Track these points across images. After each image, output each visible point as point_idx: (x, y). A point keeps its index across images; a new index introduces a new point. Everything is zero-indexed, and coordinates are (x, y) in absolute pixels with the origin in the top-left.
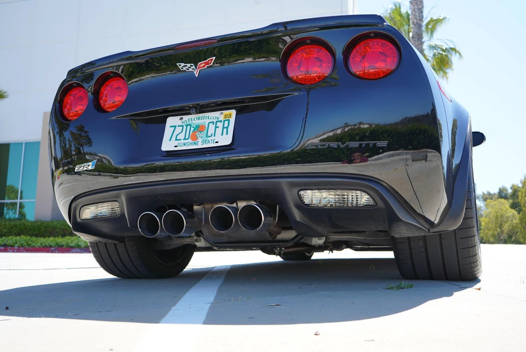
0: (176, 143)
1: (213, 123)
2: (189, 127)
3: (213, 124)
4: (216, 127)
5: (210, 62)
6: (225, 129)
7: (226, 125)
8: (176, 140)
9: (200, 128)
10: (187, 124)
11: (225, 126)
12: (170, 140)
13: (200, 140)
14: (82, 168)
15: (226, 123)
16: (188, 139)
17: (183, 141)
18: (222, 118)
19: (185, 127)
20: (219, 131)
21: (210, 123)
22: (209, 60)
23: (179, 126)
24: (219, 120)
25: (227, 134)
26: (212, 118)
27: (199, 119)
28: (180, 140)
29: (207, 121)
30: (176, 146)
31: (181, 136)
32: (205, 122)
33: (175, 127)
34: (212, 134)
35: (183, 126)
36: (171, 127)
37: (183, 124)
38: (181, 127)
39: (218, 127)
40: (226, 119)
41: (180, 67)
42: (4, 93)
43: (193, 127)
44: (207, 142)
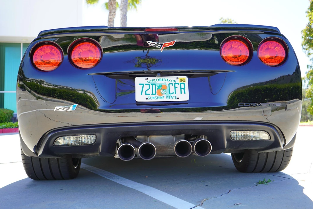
0: (147, 97)
1: (172, 84)
2: (154, 86)
3: (173, 85)
4: (175, 88)
5: (172, 43)
6: (183, 90)
7: (183, 87)
8: (146, 94)
10: (152, 83)
11: (182, 87)
12: (141, 94)
13: (164, 95)
14: (62, 109)
15: (182, 85)
16: (155, 94)
17: (151, 96)
18: (178, 81)
19: (151, 86)
20: (178, 90)
21: (169, 84)
22: (172, 42)
23: (146, 84)
24: (176, 82)
25: (185, 93)
26: (171, 81)
27: (160, 80)
28: (149, 94)
29: (167, 83)
30: (147, 99)
31: (150, 92)
32: (165, 83)
33: (143, 84)
34: (173, 92)
35: (149, 84)
36: (140, 84)
37: (149, 83)
38: (148, 85)
39: (177, 88)
40: (181, 82)
41: (149, 44)
43: (157, 86)
44: (171, 97)
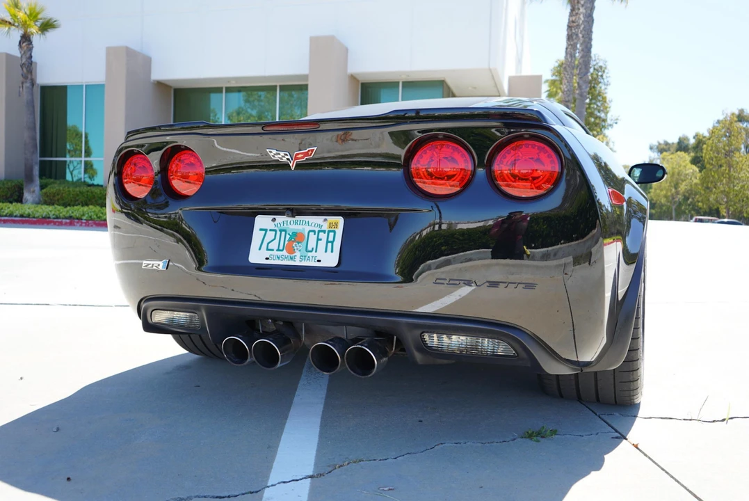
0: (268, 254)
1: (314, 231)
2: (283, 233)
3: (315, 234)
4: (318, 239)
5: (310, 153)
6: (330, 244)
7: (331, 239)
8: (268, 249)
9: (297, 237)
10: (281, 228)
11: (329, 240)
12: (260, 249)
13: (298, 254)
14: (151, 266)
15: (332, 234)
16: (282, 250)
17: (275, 253)
18: (325, 227)
19: (278, 233)
20: (322, 244)
21: (310, 231)
22: (309, 151)
23: (271, 230)
24: (323, 229)
25: (332, 251)
26: (313, 225)
27: (296, 223)
28: (273, 250)
29: (307, 229)
30: (267, 259)
31: (274, 245)
32: (304, 229)
33: (266, 230)
34: (313, 249)
35: (275, 231)
36: (261, 230)
37: (277, 228)
38: (274, 232)
39: (321, 240)
40: (331, 229)
41: (271, 154)
42: (55, 21)
43: (289, 234)
44: (307, 258)
